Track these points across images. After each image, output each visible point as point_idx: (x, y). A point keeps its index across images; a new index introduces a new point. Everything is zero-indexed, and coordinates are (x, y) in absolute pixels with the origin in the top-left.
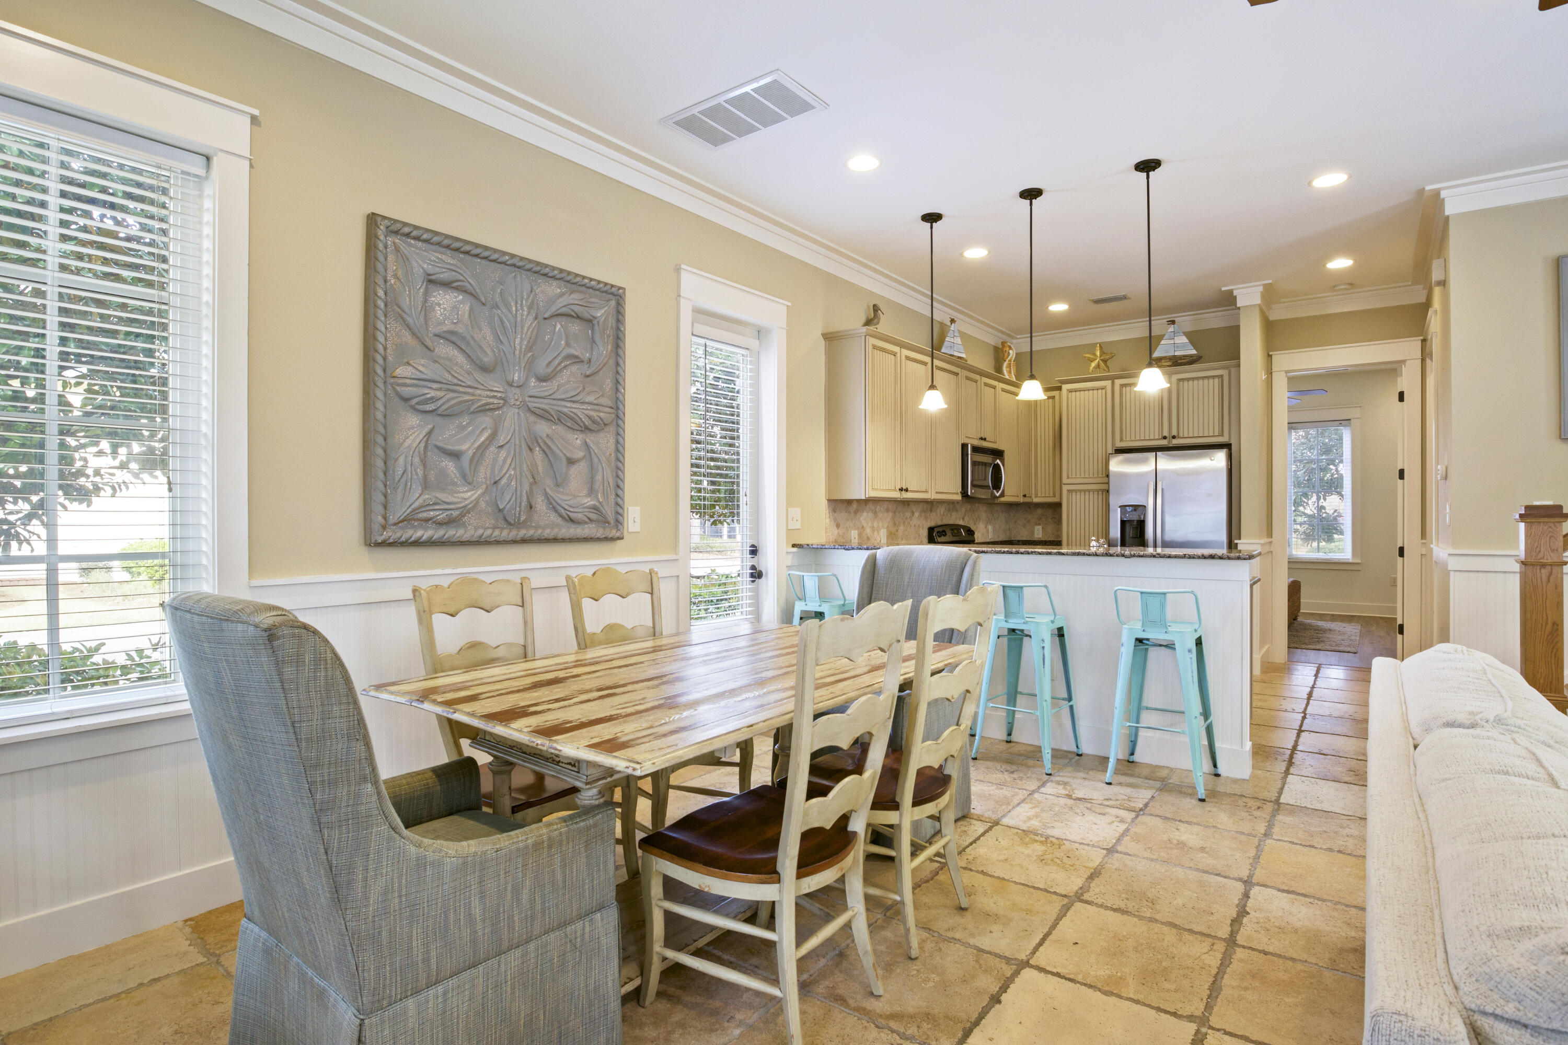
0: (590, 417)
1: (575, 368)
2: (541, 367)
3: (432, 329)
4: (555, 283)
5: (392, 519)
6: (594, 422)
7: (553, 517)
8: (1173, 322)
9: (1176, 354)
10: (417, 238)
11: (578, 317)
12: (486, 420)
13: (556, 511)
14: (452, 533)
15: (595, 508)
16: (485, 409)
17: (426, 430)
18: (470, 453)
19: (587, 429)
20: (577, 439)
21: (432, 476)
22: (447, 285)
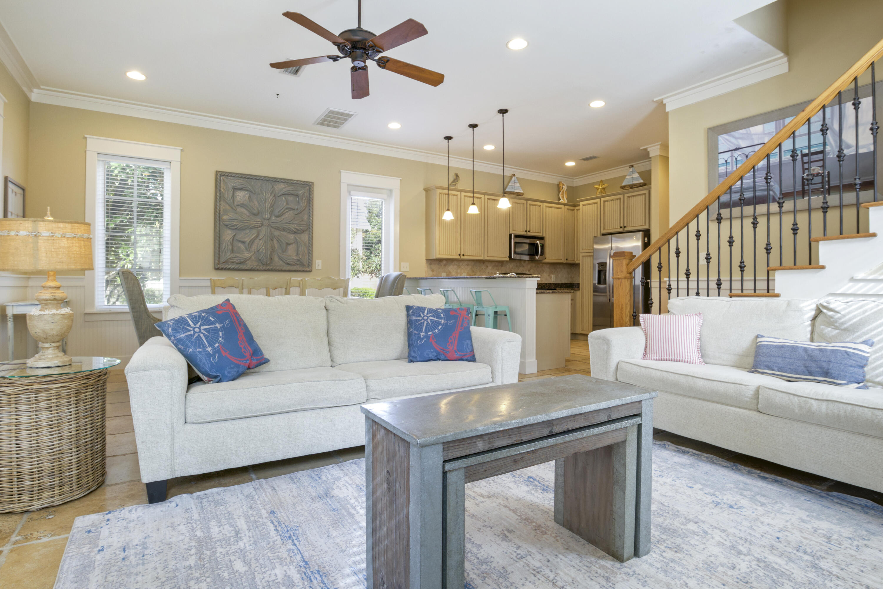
0: (296, 229)
1: (291, 212)
2: (276, 212)
3: (236, 204)
4: (282, 184)
5: (221, 261)
6: (298, 230)
7: (281, 262)
8: (632, 166)
9: (634, 183)
10: (231, 176)
11: (292, 194)
12: (254, 232)
13: (281, 260)
14: (241, 266)
15: (298, 260)
16: (254, 227)
17: (233, 235)
18: (248, 241)
19: (295, 233)
20: (292, 237)
21: (235, 249)
22: (241, 189)
